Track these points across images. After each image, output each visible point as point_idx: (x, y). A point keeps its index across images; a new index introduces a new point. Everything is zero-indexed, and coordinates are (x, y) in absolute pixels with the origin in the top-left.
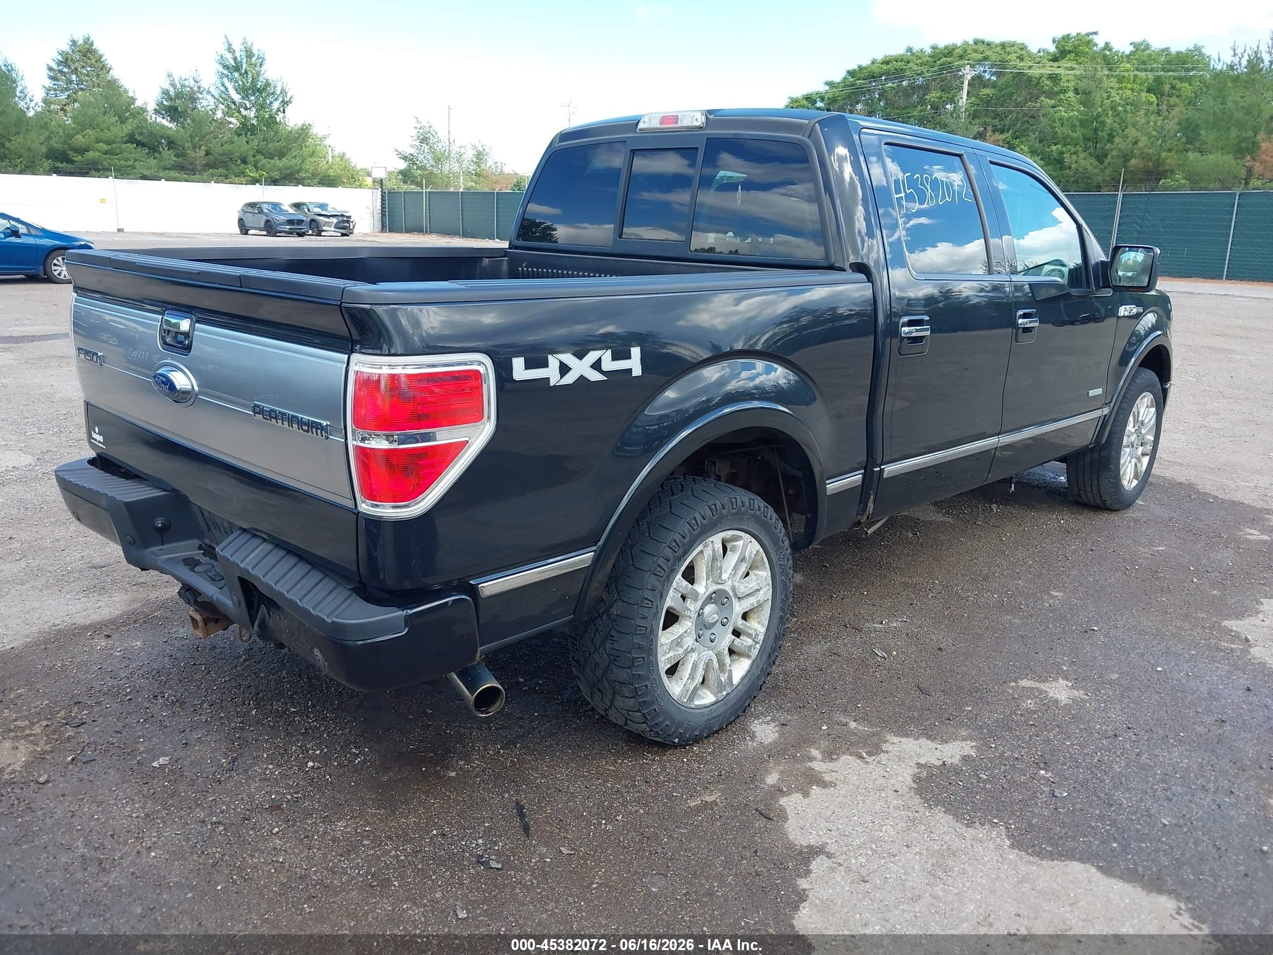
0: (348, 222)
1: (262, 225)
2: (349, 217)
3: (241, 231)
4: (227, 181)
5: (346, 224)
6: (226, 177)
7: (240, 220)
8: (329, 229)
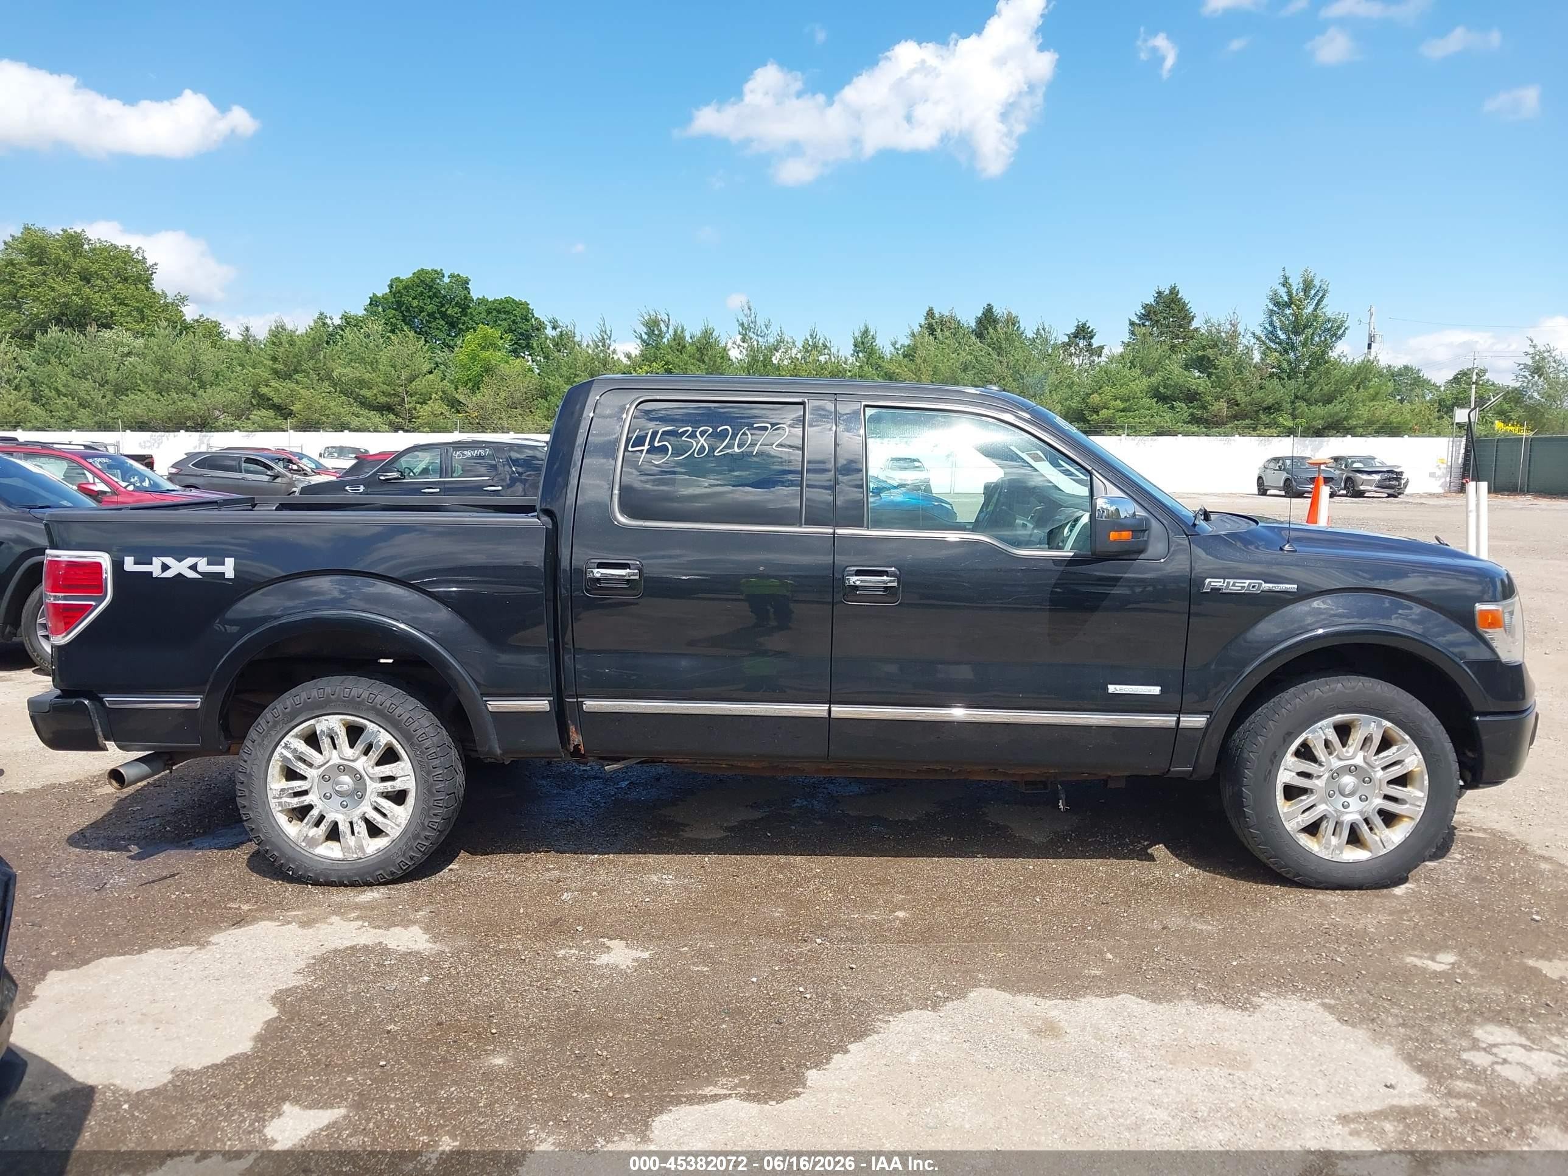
0: (1398, 479)
1: (1282, 485)
2: (1401, 473)
3: (1259, 490)
4: (1255, 433)
5: (1393, 483)
6: (1255, 429)
7: (1260, 478)
8: (1369, 488)
